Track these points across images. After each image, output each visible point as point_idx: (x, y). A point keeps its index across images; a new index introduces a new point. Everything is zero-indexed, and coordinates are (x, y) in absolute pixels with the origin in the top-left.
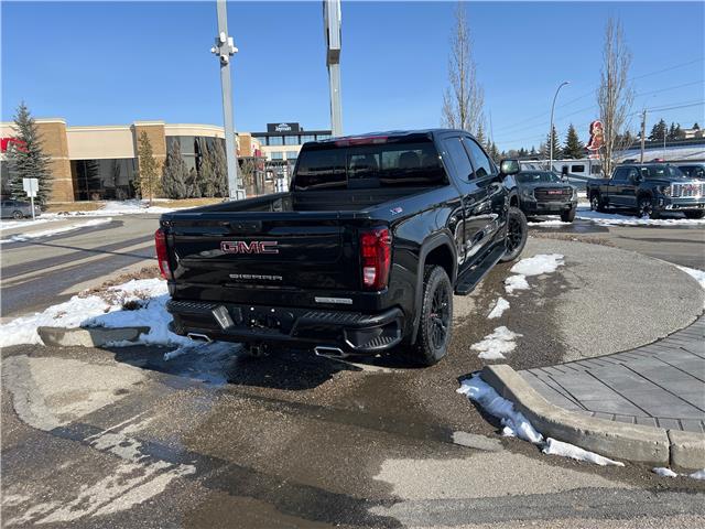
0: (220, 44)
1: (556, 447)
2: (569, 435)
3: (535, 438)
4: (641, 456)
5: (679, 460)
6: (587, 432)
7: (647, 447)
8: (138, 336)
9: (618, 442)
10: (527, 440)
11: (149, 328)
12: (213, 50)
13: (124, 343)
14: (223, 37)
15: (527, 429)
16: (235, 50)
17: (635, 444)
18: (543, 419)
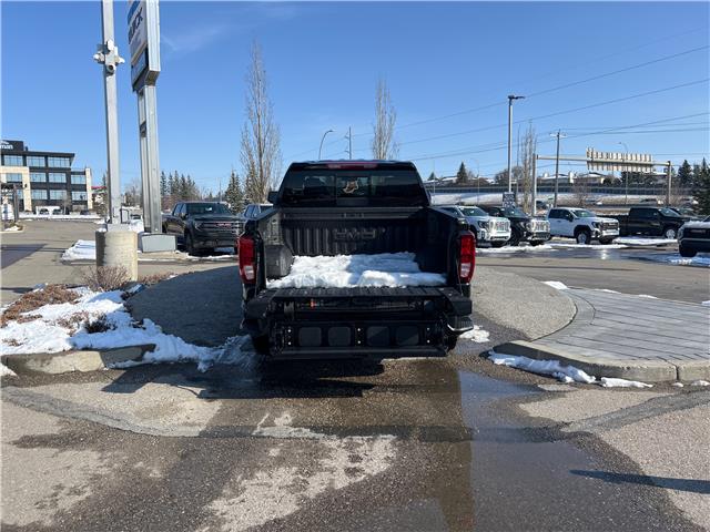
0: (105, 50)
1: (610, 382)
2: (615, 372)
3: (591, 380)
4: (662, 377)
5: (682, 377)
6: (628, 368)
7: (664, 370)
8: (143, 354)
9: (648, 371)
10: (585, 382)
11: (154, 346)
12: (97, 57)
13: (129, 363)
14: (111, 46)
15: (582, 374)
16: (122, 60)
17: (658, 370)
18: (595, 366)
